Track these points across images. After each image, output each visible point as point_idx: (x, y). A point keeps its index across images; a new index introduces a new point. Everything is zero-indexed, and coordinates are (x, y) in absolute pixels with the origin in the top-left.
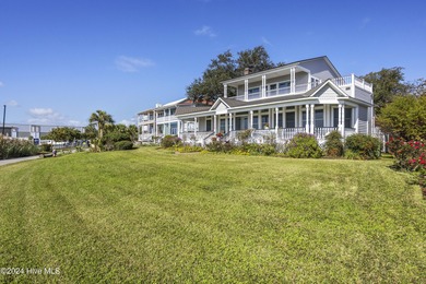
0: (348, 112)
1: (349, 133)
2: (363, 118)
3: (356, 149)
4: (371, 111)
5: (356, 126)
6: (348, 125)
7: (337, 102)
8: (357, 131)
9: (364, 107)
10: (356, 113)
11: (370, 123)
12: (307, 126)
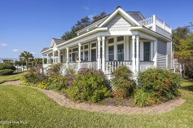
0: (147, 45)
1: (147, 67)
2: (162, 51)
3: (149, 89)
4: (170, 46)
5: (155, 59)
6: (147, 58)
7: (130, 33)
8: (155, 64)
9: (162, 41)
10: (154, 46)
11: (169, 56)
12: (99, 59)
